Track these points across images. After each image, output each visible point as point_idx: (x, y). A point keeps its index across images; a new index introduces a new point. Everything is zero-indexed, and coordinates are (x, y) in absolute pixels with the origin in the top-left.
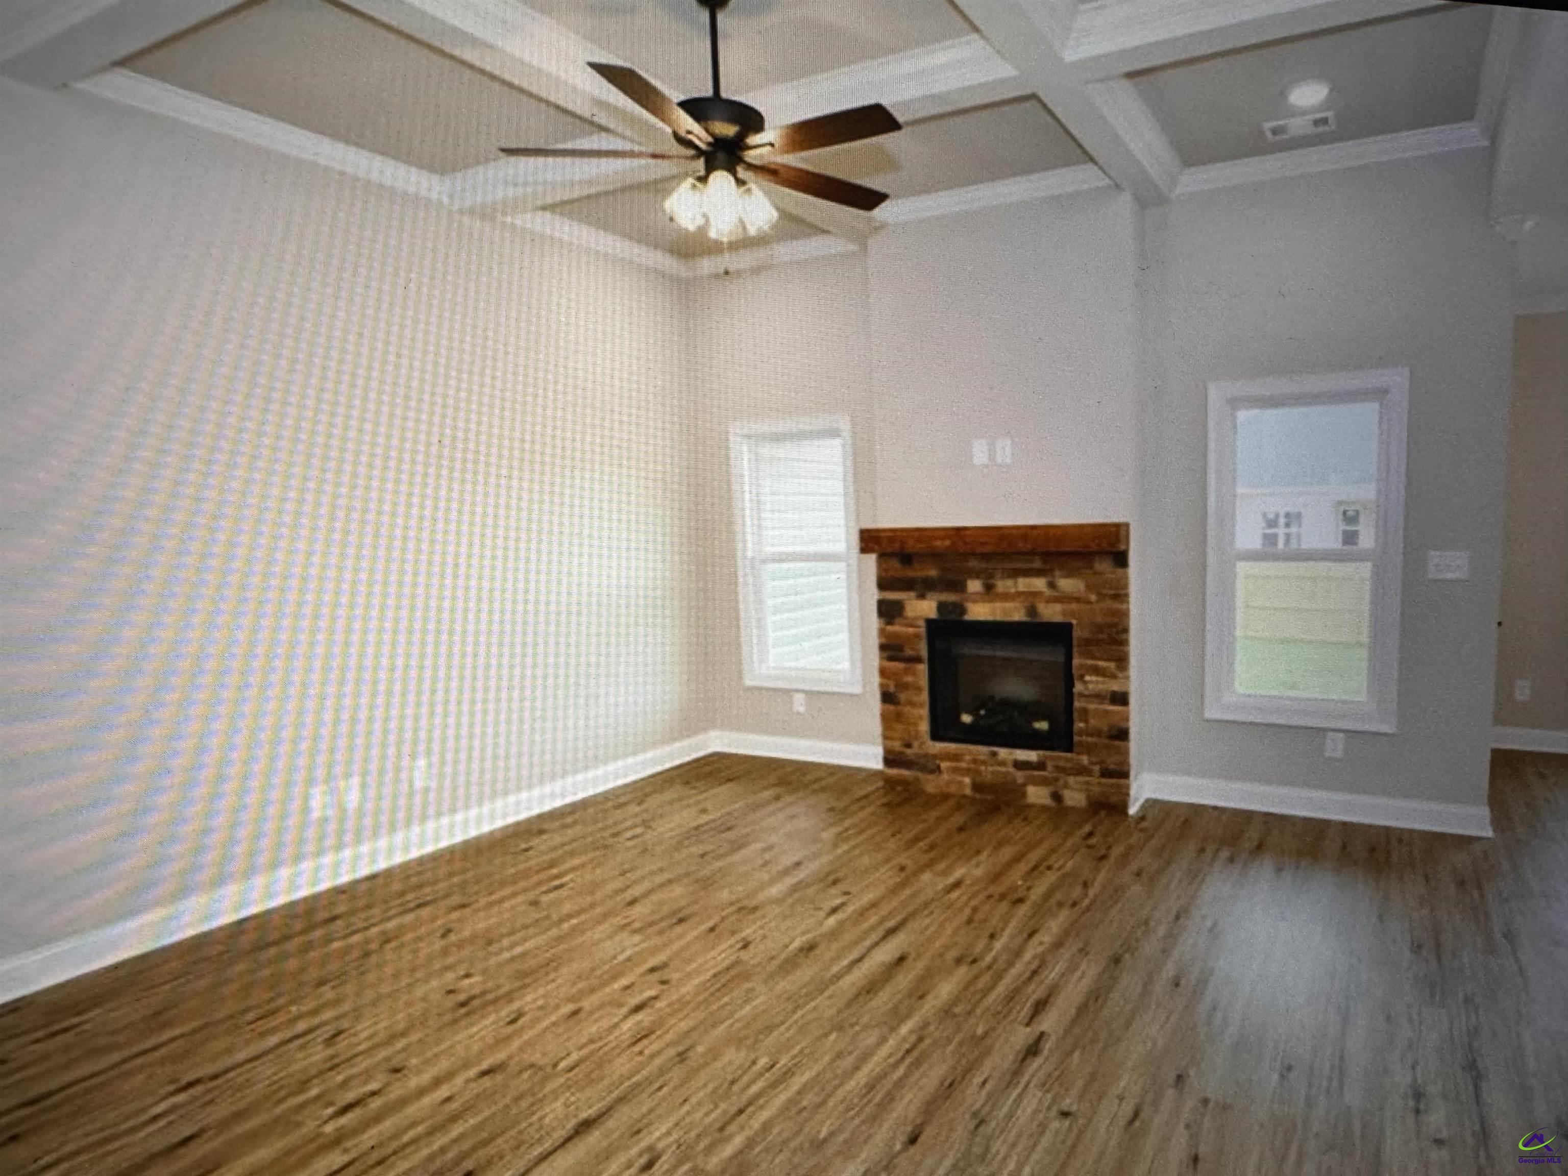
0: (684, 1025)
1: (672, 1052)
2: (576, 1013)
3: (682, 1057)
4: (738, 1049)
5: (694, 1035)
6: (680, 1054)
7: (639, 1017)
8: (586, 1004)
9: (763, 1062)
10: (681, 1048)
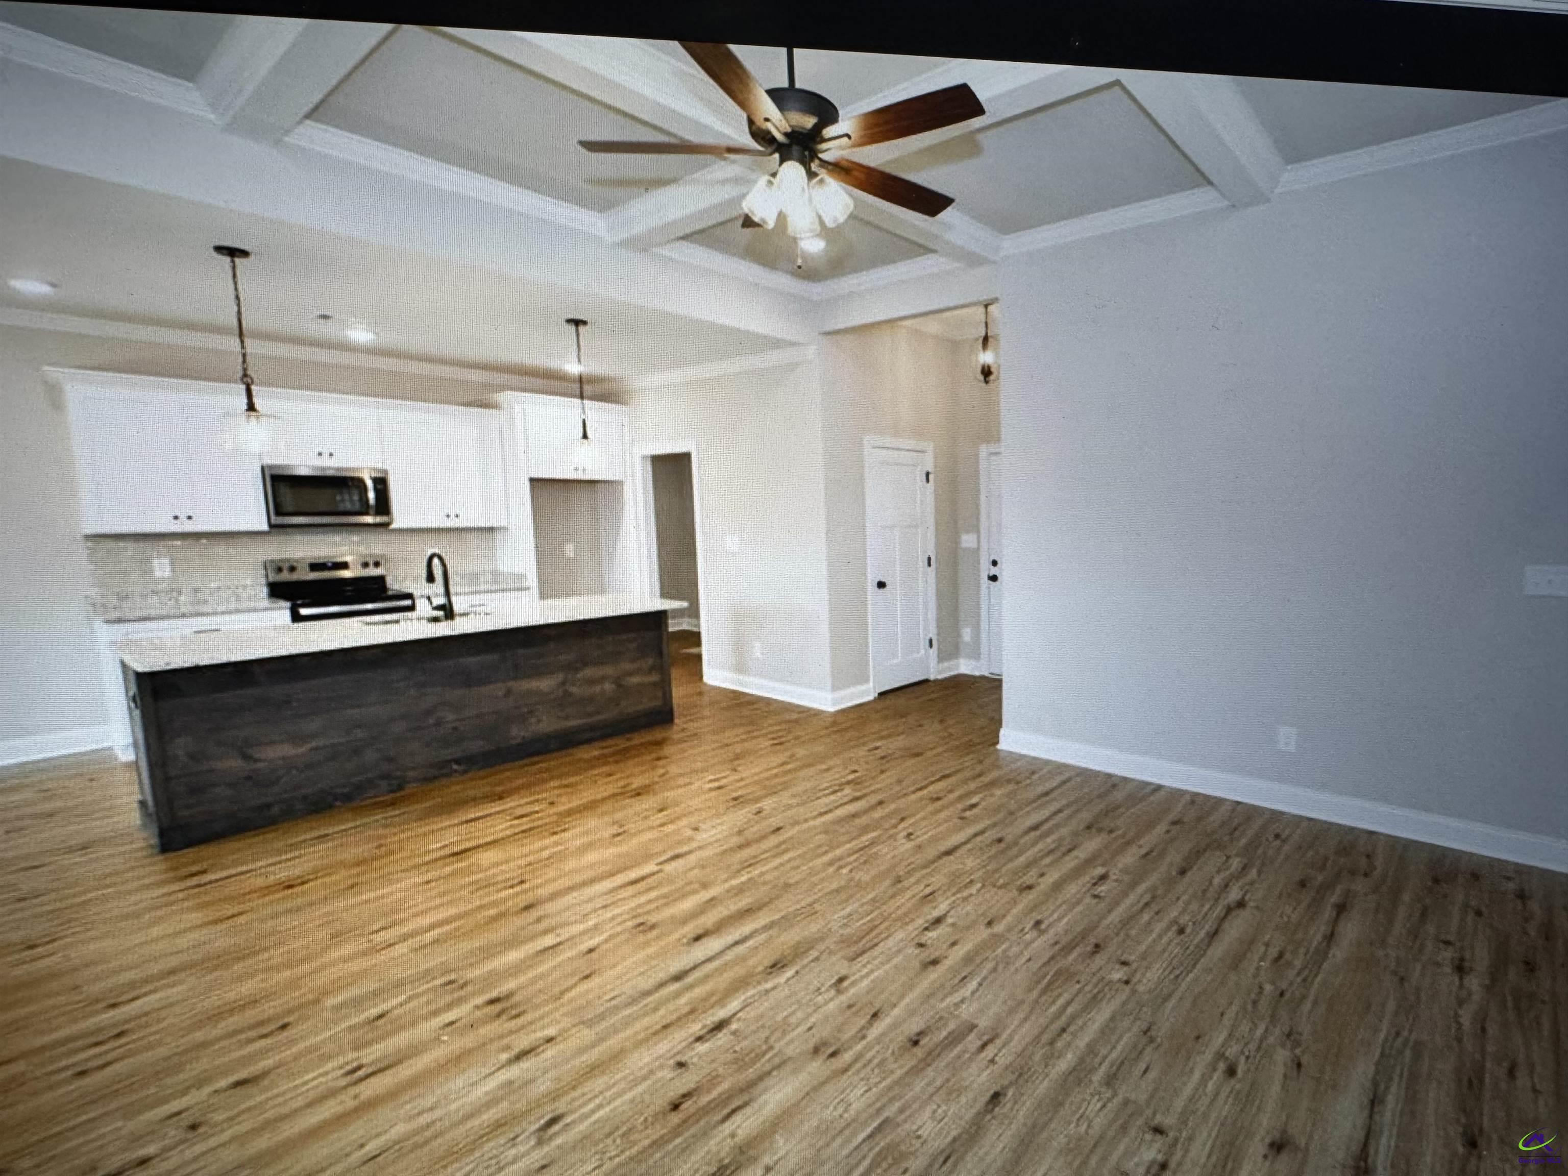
0: (900, 900)
1: (906, 883)
2: (990, 924)
3: (899, 880)
4: (860, 880)
5: (890, 892)
6: (900, 882)
7: (936, 913)
8: (984, 933)
9: (845, 871)
10: (899, 886)
